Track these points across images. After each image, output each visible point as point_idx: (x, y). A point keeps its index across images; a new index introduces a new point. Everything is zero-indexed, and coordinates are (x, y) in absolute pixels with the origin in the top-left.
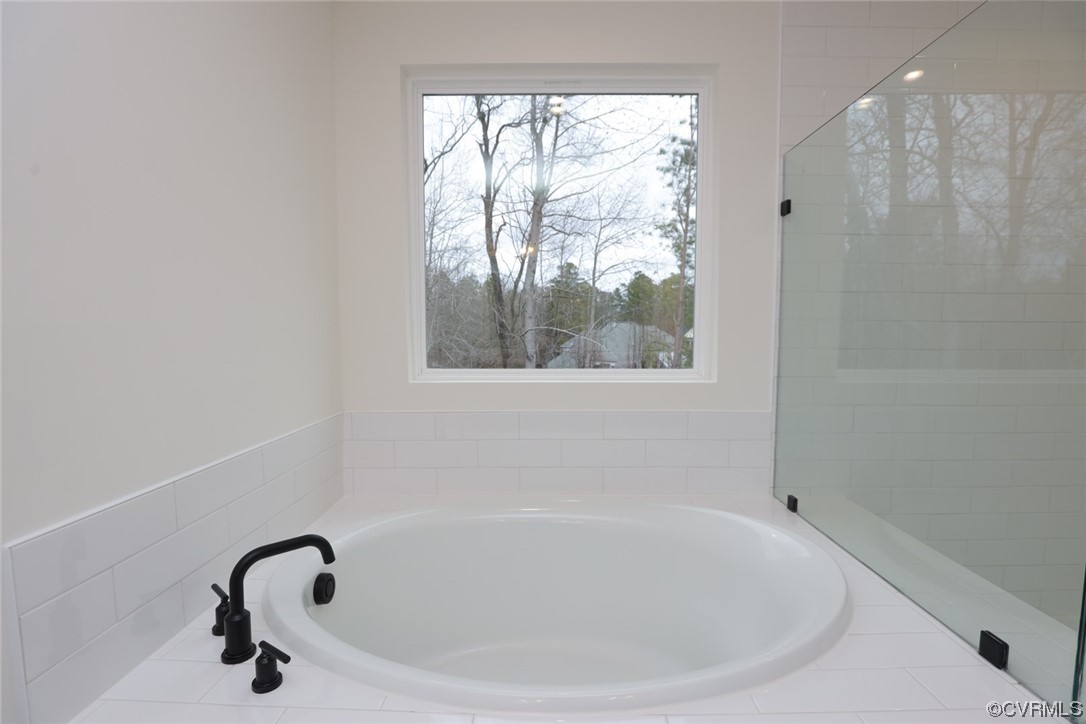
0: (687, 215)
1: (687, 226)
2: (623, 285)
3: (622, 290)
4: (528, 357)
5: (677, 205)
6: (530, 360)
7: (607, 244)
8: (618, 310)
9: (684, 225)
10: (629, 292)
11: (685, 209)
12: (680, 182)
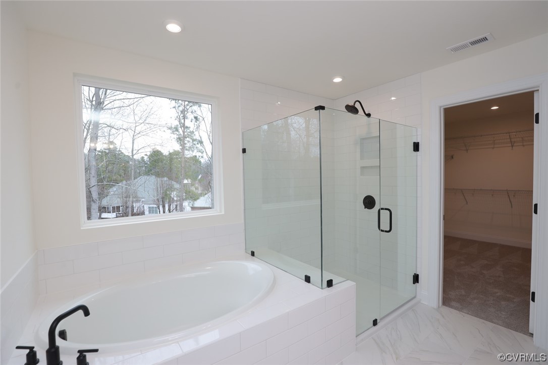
0: (184, 124)
1: (184, 130)
2: (146, 155)
3: (146, 158)
4: (93, 200)
5: (178, 118)
6: (94, 202)
7: (139, 135)
8: (144, 168)
9: (183, 128)
10: (150, 159)
11: (183, 121)
12: (179, 106)
